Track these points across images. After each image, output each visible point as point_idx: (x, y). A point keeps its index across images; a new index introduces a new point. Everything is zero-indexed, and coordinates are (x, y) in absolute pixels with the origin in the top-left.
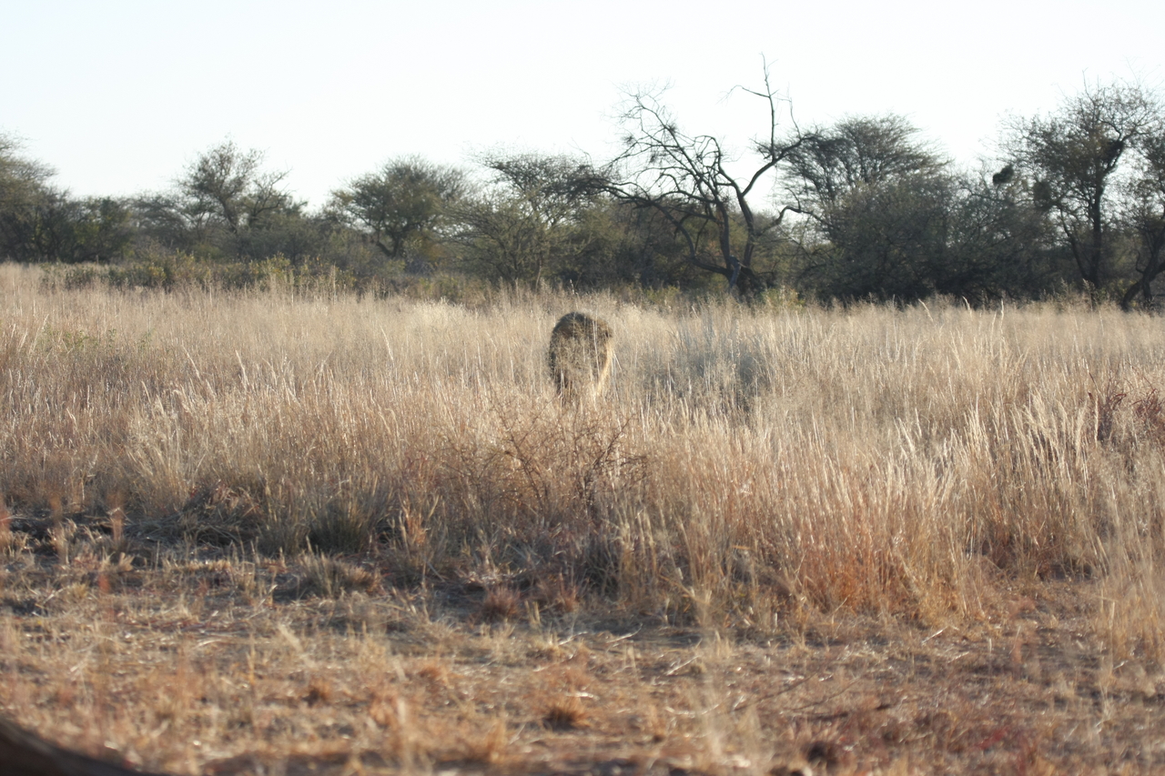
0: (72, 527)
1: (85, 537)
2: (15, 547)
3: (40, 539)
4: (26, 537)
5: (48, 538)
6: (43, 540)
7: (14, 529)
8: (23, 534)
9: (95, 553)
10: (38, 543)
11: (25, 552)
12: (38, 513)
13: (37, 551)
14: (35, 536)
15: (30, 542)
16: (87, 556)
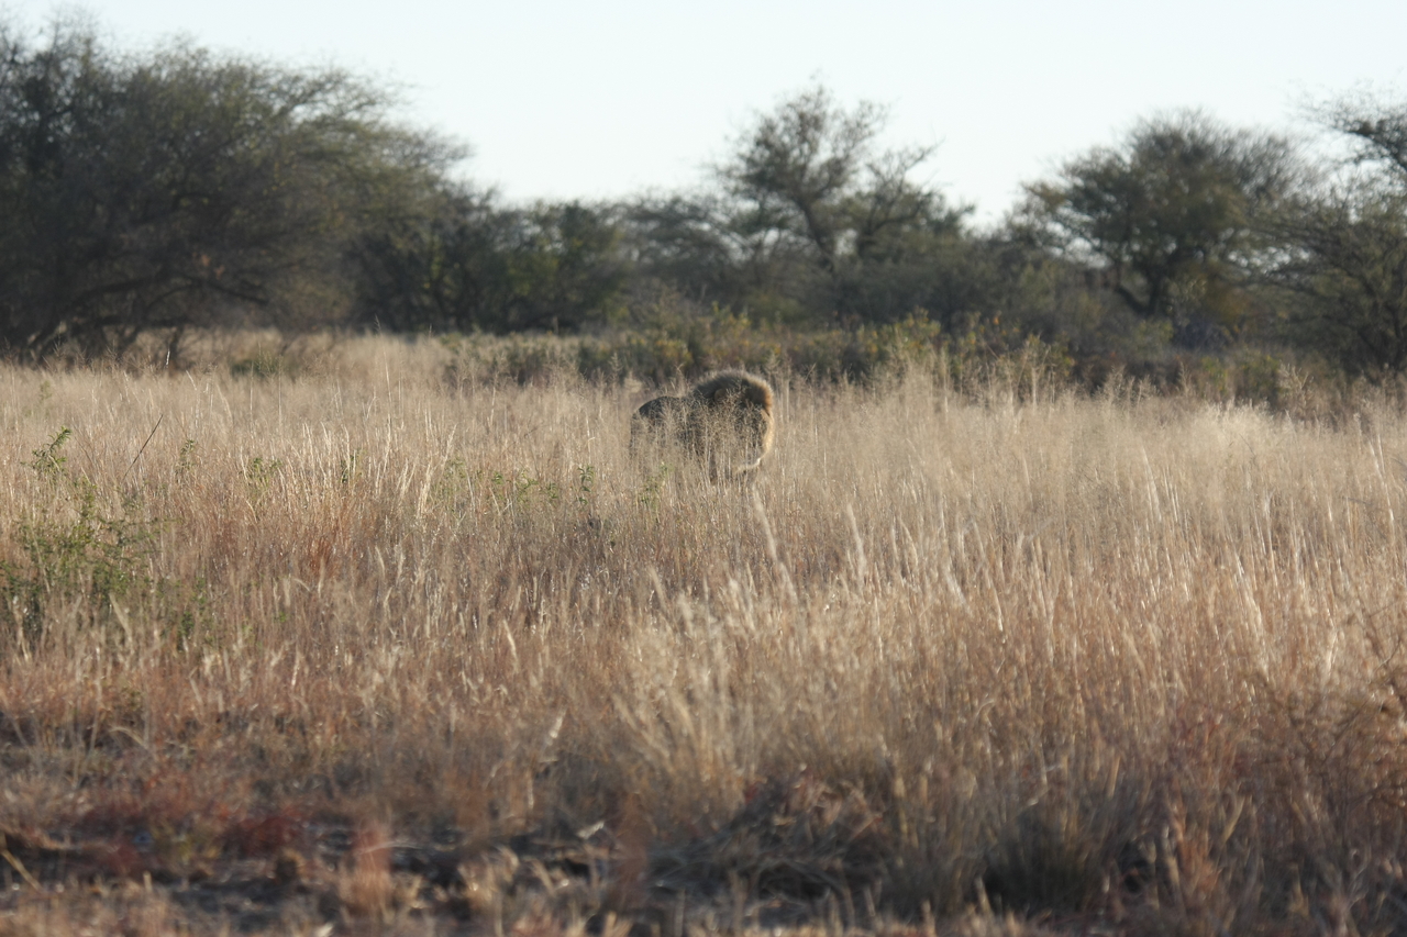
0: (508, 864)
1: (534, 883)
2: (395, 903)
3: (445, 885)
4: (417, 882)
5: (461, 885)
6: (452, 890)
7: (395, 868)
8: (410, 877)
9: (554, 915)
10: (441, 895)
11: (416, 913)
12: (441, 834)
13: (439, 910)
14: (435, 881)
15: (425, 894)
16: (539, 920)
